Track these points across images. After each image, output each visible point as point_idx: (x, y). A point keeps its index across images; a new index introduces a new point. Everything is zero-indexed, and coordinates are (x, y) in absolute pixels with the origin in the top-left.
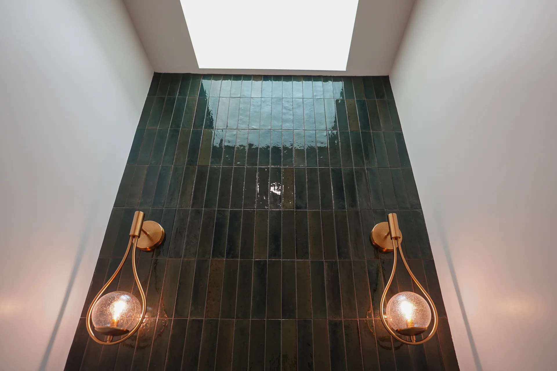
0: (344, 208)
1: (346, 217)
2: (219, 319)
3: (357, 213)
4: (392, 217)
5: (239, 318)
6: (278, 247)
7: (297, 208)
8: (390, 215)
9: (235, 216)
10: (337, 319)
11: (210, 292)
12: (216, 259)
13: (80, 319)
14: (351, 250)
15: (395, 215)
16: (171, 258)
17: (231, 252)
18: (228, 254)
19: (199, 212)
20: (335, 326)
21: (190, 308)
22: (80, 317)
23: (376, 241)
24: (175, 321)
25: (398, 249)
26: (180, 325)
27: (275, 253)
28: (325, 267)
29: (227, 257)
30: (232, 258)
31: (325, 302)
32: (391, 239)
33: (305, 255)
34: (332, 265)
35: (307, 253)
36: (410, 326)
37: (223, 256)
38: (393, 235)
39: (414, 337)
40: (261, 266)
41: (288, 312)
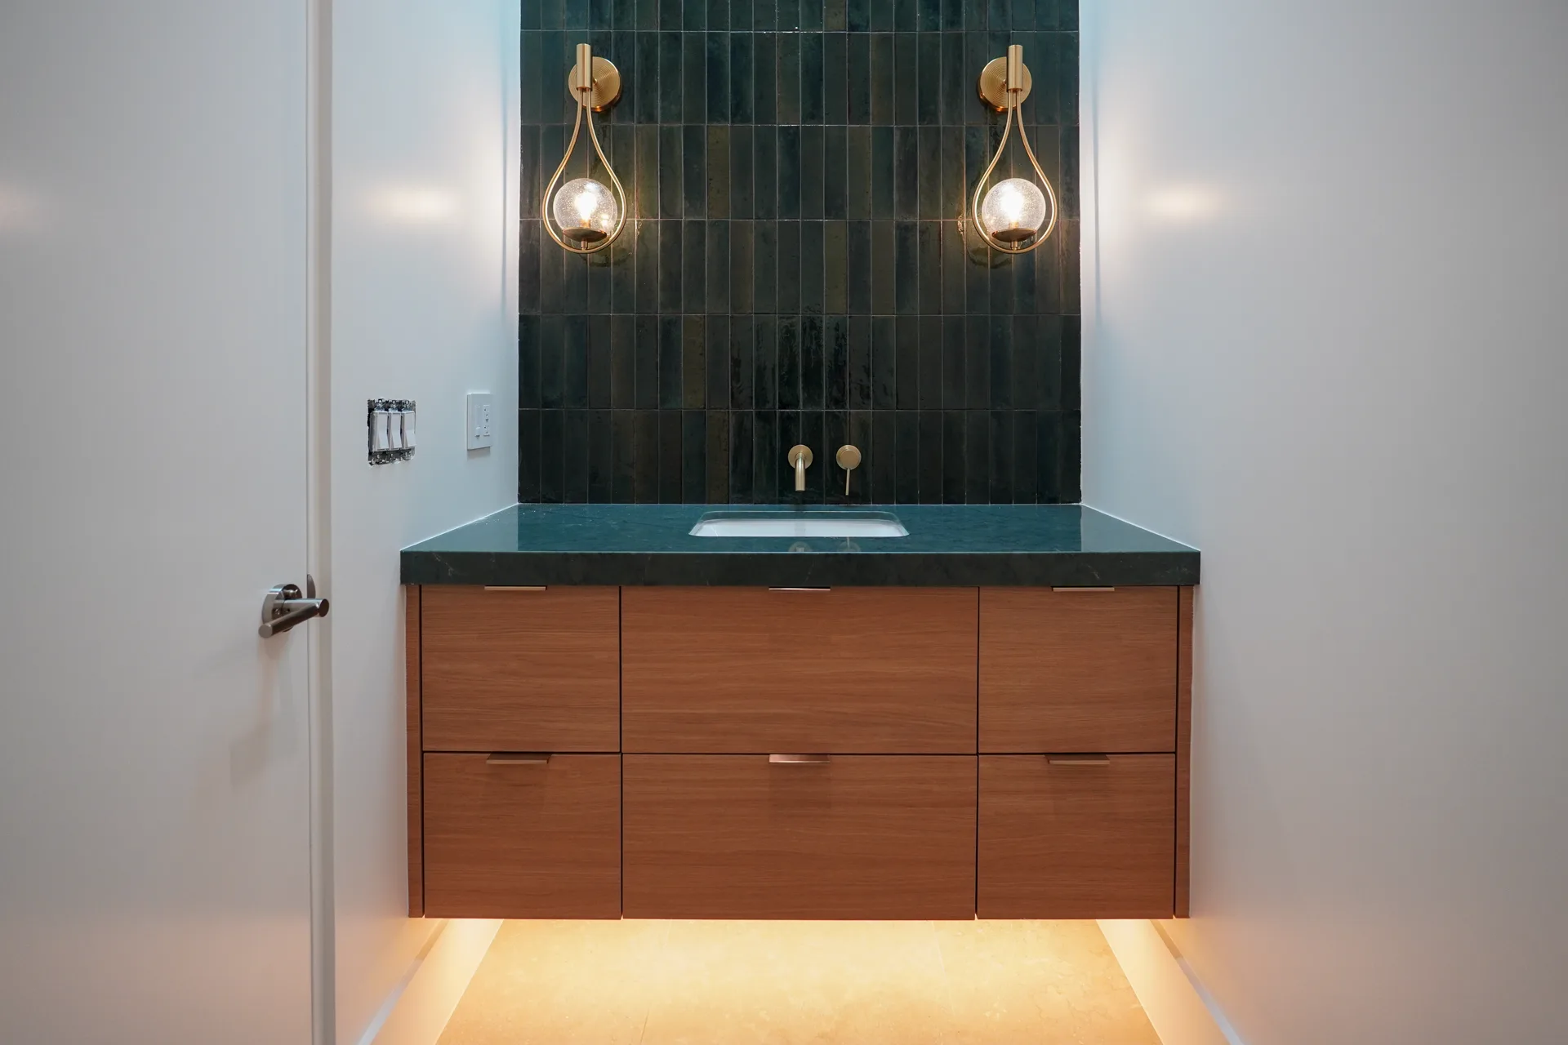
0: (938, 30)
1: (939, 46)
2: (730, 220)
3: (959, 37)
4: (1016, 51)
5: (759, 219)
6: (817, 104)
7: (852, 27)
8: (1012, 48)
9: (740, 44)
10: (910, 220)
11: (711, 180)
12: (715, 124)
13: (521, 222)
14: (942, 107)
15: (1020, 47)
16: (640, 123)
17: (739, 112)
18: (734, 115)
19: (676, 38)
20: (905, 230)
21: (682, 204)
22: (518, 219)
23: (986, 93)
24: (663, 223)
25: (1015, 110)
26: (672, 228)
27: (813, 114)
28: (896, 138)
29: (733, 122)
30: (742, 122)
31: (892, 194)
32: (1008, 91)
33: (863, 117)
34: (907, 133)
35: (867, 113)
36: (1013, 227)
37: (726, 119)
38: (1012, 86)
39: (1016, 243)
40: (791, 136)
41: (834, 209)
